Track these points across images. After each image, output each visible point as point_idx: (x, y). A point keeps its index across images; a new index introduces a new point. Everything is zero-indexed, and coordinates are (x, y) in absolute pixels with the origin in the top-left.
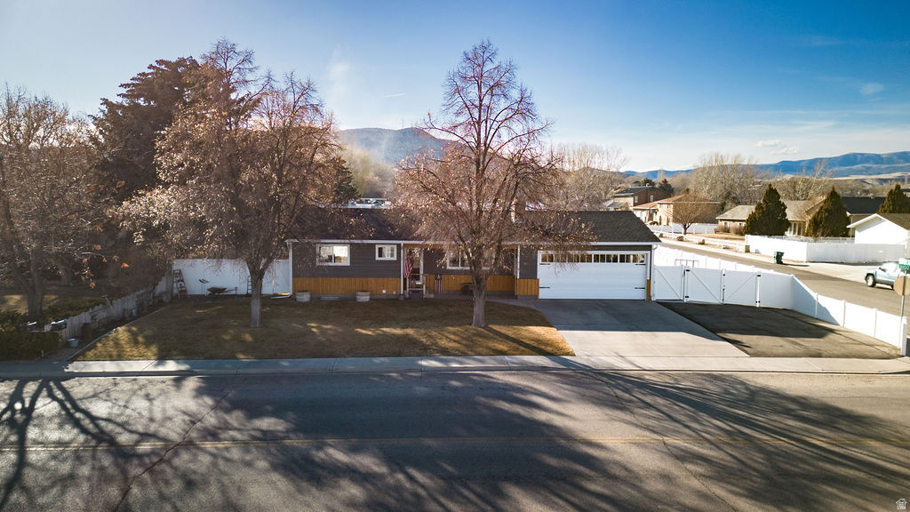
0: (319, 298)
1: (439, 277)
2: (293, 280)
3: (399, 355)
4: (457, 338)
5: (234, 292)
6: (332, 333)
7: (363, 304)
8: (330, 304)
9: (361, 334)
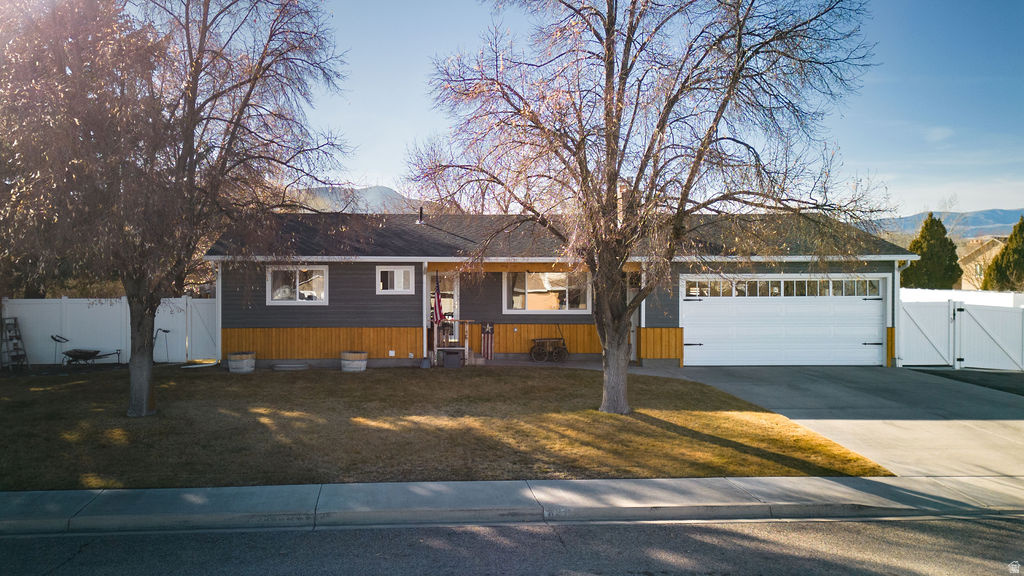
0: (271, 367)
1: (488, 328)
2: (223, 333)
3: (469, 476)
4: (584, 437)
5: (113, 359)
6: (304, 425)
7: (354, 375)
8: (293, 377)
9: (367, 428)
